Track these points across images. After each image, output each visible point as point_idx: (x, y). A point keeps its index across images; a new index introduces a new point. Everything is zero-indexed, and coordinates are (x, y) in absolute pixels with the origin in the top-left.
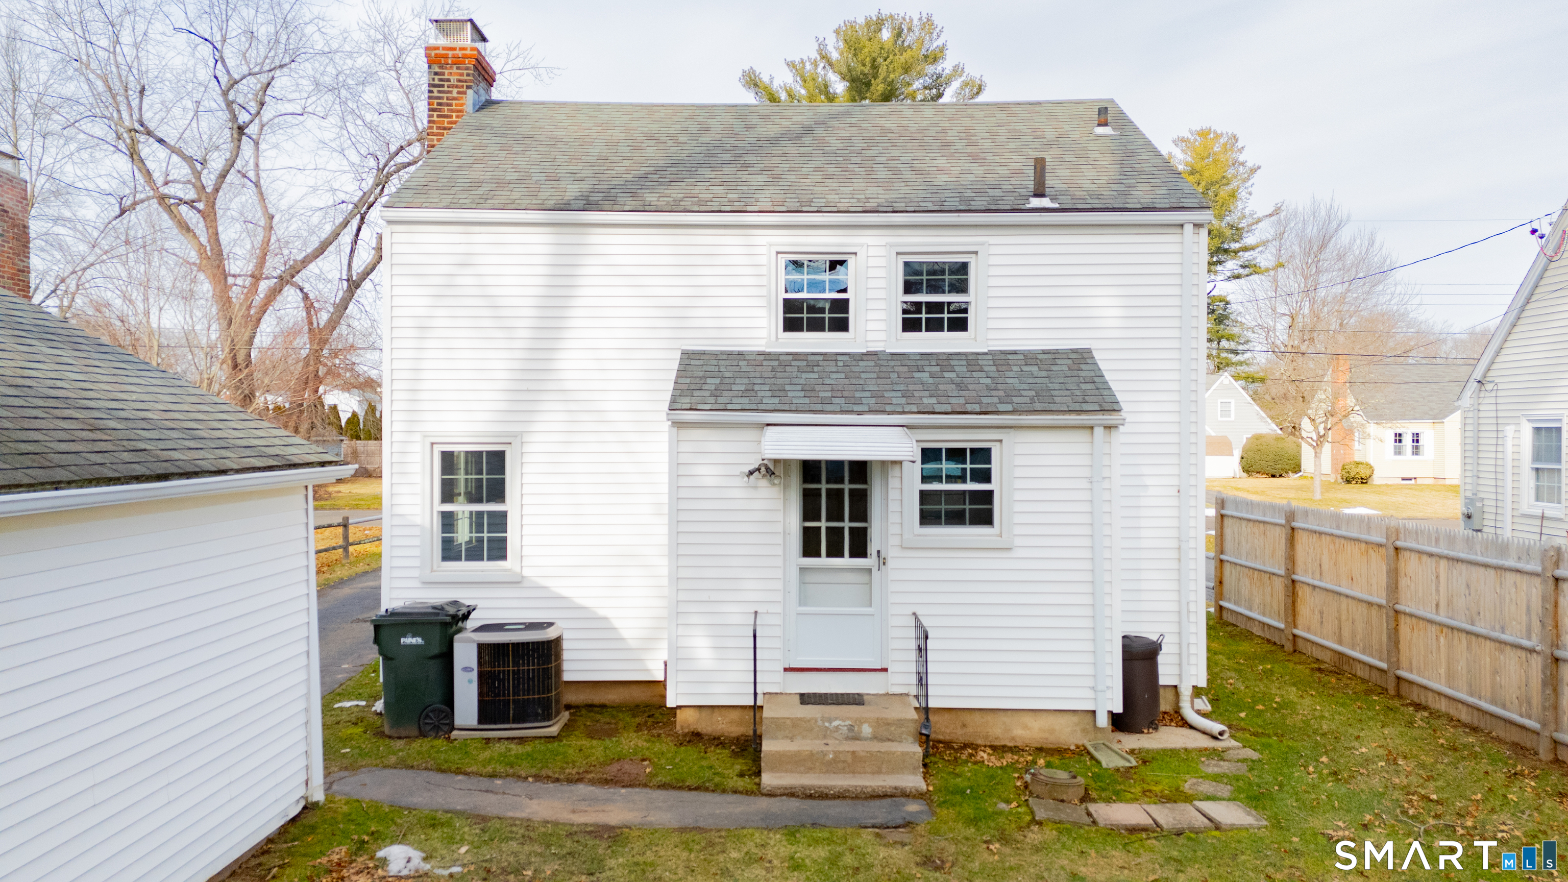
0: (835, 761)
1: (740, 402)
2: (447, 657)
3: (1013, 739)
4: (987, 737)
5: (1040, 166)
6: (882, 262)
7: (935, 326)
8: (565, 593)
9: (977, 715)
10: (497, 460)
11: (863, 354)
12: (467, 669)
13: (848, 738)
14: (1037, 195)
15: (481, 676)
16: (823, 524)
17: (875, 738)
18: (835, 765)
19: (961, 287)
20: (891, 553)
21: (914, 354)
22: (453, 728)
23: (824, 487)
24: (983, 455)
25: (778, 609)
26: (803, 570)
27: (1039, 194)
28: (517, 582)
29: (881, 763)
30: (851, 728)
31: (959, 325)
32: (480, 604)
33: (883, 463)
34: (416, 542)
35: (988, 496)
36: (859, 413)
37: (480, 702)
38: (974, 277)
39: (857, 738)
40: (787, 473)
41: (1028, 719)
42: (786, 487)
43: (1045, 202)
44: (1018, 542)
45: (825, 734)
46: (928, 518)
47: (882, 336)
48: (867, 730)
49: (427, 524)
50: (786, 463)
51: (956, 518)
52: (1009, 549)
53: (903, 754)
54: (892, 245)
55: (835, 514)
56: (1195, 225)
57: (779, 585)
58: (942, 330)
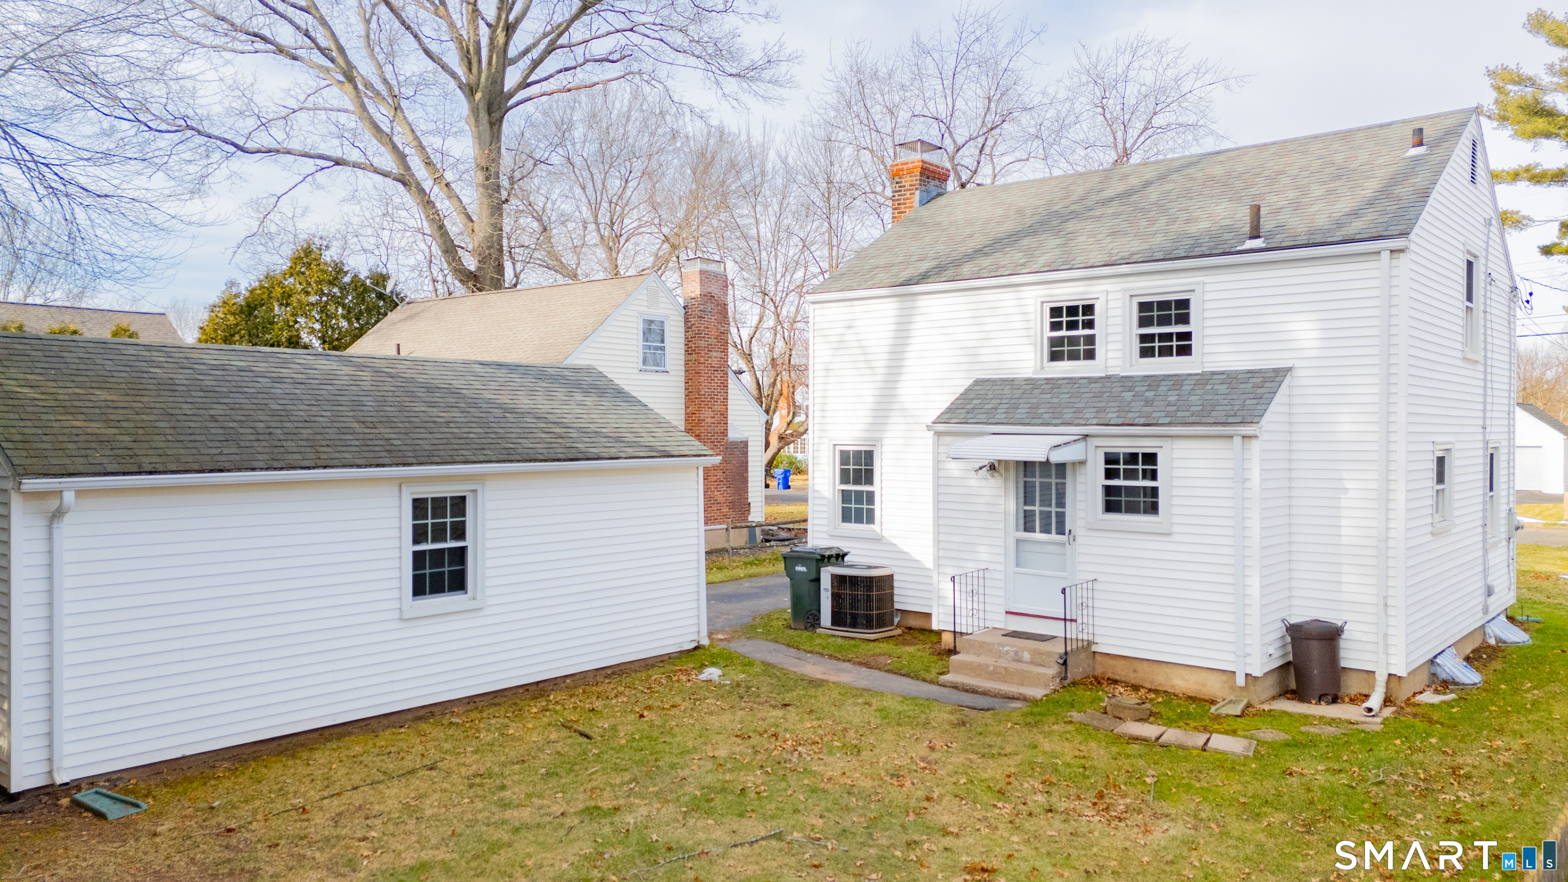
0: (994, 672)
1: (982, 417)
2: (818, 580)
3: (1173, 687)
4: (1152, 682)
5: (1256, 211)
6: (1119, 304)
7: (1166, 352)
8: (906, 549)
9: (1145, 664)
10: (869, 455)
11: (1101, 378)
12: (826, 590)
13: (1014, 660)
14: (1251, 238)
15: (833, 594)
16: (1037, 508)
17: (1032, 662)
18: (994, 675)
19: (1184, 319)
20: (1079, 532)
21: (1138, 376)
22: (819, 626)
23: (1037, 480)
24: (1151, 458)
25: (1001, 567)
26: (1018, 541)
27: (1255, 236)
28: (879, 539)
29: (1024, 678)
30: (1016, 653)
31: (1185, 351)
32: (853, 552)
33: (1074, 464)
34: (825, 509)
35: (1154, 491)
36: (1056, 425)
37: (833, 612)
38: (1194, 311)
39: (1020, 661)
40: (1007, 469)
41: (1184, 672)
42: (1006, 480)
43: (1258, 243)
44: (1175, 529)
45: (1000, 655)
46: (1111, 507)
47: (1119, 362)
48: (1027, 656)
49: (831, 497)
50: (1006, 463)
51: (1132, 509)
52: (1169, 534)
53: (1038, 674)
54: (1125, 290)
55: (1045, 502)
56: (1392, 251)
57: (1001, 550)
58: (1171, 355)
